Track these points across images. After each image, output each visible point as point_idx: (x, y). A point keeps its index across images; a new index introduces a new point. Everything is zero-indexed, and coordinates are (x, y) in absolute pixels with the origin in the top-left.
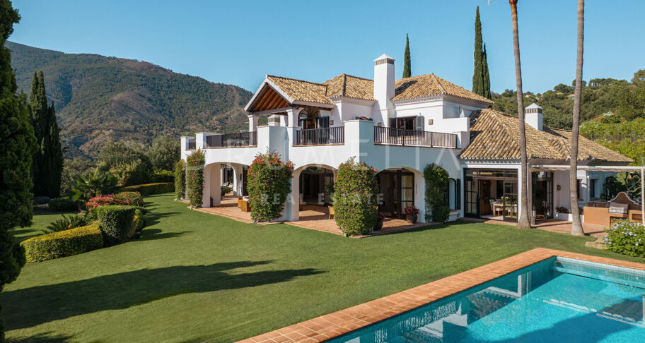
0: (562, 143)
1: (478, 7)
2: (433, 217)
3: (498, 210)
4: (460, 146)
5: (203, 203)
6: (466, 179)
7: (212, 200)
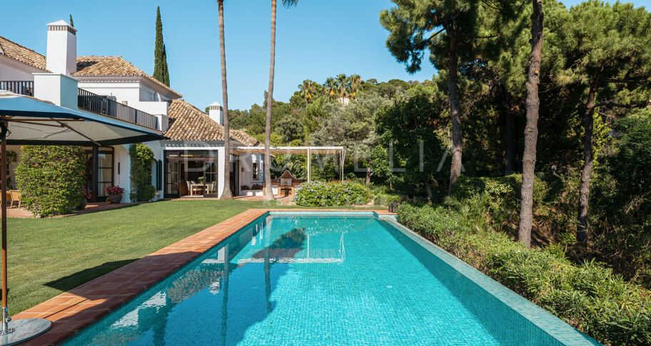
1: (159, 8)
2: (138, 196)
3: (195, 190)
4: (160, 128)
6: (166, 161)
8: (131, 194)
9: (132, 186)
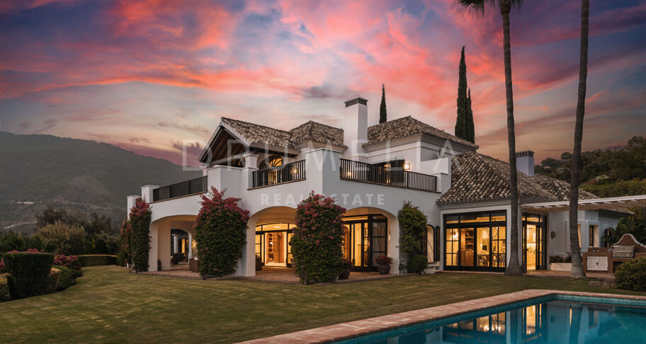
0: (557, 185)
2: (407, 267)
4: (439, 190)
5: (149, 266)
6: (447, 226)
7: (159, 262)
8: (400, 265)
9: (401, 256)
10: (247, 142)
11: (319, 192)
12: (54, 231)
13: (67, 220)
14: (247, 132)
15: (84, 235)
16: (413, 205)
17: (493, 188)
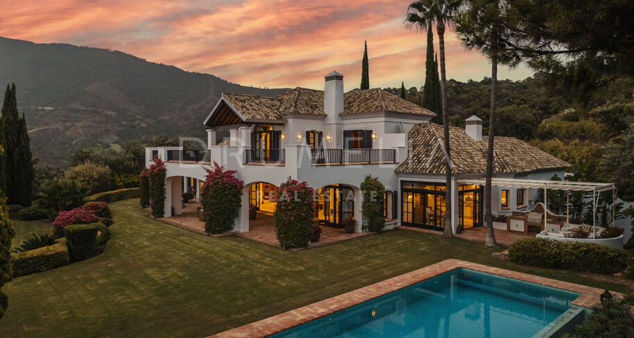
2: (369, 227)
4: (397, 161)
5: (164, 213)
6: (403, 190)
7: (173, 209)
8: (363, 226)
9: (363, 219)
10: (244, 118)
11: (295, 178)
12: (85, 172)
13: (95, 159)
14: (243, 107)
15: (109, 173)
16: (374, 177)
17: (437, 164)
